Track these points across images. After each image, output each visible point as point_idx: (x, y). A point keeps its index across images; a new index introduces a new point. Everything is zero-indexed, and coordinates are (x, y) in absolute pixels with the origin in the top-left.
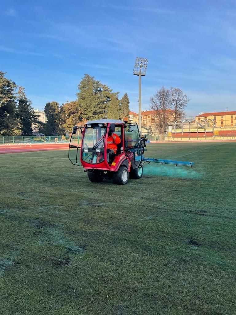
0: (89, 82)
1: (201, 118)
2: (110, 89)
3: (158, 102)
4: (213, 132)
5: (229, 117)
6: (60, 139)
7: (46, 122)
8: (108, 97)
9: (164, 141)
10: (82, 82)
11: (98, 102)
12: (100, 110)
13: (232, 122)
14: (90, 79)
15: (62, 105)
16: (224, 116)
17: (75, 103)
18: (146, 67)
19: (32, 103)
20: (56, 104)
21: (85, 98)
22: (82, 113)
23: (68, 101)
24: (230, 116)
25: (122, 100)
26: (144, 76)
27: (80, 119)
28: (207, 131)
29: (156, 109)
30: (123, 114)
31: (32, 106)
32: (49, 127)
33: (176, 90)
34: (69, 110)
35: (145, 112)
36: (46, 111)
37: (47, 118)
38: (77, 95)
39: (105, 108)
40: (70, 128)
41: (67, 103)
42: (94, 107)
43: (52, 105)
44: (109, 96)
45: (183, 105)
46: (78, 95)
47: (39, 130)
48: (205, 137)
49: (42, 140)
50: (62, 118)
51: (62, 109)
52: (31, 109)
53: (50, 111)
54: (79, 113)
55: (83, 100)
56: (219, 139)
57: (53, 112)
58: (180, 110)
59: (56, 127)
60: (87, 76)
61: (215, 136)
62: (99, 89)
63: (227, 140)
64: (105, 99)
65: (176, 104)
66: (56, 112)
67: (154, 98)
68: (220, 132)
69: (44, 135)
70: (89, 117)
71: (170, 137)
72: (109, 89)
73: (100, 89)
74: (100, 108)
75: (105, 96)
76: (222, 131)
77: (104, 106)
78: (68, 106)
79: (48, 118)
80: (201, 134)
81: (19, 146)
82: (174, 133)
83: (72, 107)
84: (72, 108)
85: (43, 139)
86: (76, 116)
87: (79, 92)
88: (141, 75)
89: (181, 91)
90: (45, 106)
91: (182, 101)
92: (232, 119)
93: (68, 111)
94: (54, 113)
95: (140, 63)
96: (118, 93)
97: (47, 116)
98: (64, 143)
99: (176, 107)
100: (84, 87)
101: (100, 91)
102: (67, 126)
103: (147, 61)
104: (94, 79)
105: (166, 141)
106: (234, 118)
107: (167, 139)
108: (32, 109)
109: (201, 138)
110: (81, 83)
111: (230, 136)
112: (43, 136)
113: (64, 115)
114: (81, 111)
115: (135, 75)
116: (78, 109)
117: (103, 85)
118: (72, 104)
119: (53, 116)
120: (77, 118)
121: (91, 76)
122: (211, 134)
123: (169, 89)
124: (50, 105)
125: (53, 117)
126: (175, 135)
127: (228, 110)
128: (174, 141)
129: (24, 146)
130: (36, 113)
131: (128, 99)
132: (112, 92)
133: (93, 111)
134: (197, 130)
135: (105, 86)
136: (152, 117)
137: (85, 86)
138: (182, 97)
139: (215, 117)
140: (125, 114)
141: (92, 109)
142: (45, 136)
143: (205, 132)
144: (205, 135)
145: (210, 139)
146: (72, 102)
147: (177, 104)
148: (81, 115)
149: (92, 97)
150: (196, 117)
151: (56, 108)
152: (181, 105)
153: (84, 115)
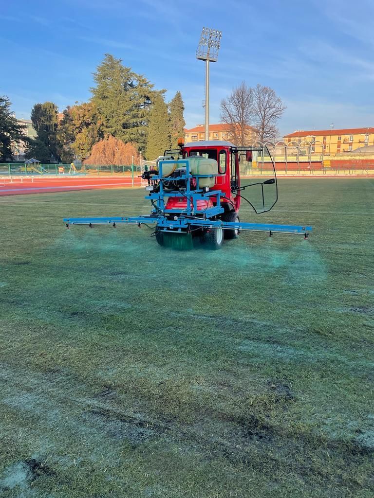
0: (113, 68)
1: (292, 139)
2: (150, 83)
3: (233, 109)
4: (321, 162)
5: (335, 139)
6: (67, 170)
7: (35, 138)
8: (148, 98)
9: (247, 176)
10: (101, 69)
11: (130, 106)
12: (135, 120)
13: (339, 146)
14: (115, 64)
15: (67, 109)
16: (328, 137)
17: (90, 105)
18: (218, 46)
19: (11, 103)
20: (52, 107)
21: (107, 97)
22: (103, 125)
23: (77, 102)
24: (337, 136)
25: (172, 105)
26: (214, 61)
27: (99, 134)
28: (312, 160)
29: (230, 121)
30: (174, 128)
31: (10, 109)
32: (43, 147)
33: (265, 91)
34: (80, 118)
35: (202, 126)
36: (35, 119)
37: (36, 131)
38: (92, 92)
39: (142, 117)
40: (82, 150)
41: (76, 105)
42: (124, 115)
43: (45, 107)
44: (149, 95)
45: (275, 116)
46: (94, 91)
47: (25, 152)
48: (310, 169)
49: (35, 170)
50: (69, 132)
51: (67, 115)
52: (10, 114)
53: (42, 119)
54: (98, 125)
55: (104, 101)
56: (331, 173)
57: (47, 121)
58: (270, 124)
59: (57, 147)
60: (111, 58)
61: (326, 168)
62: (129, 83)
63: (343, 175)
64: (142, 101)
65: (263, 114)
66: (54, 121)
67: (227, 101)
68: (332, 162)
69: (38, 161)
70: (116, 131)
71: (255, 169)
72: (148, 83)
73: (132, 82)
74: (134, 116)
75: (142, 96)
76: (335, 161)
77: (140, 113)
78: (79, 110)
79: (38, 132)
80: (303, 165)
81: (9, 180)
82: (262, 163)
83: (86, 113)
84: (84, 116)
85: (37, 168)
86: (93, 130)
87: (96, 86)
88: (210, 61)
89: (274, 91)
90: (33, 110)
91: (274, 109)
92: (339, 142)
93: (80, 120)
94: (50, 122)
95: (208, 38)
96: (164, 91)
97: (36, 128)
98: (74, 177)
99: (263, 119)
100: (104, 77)
101: (131, 85)
102: (78, 147)
103: (220, 36)
104: (121, 63)
105: (249, 176)
106: (342, 141)
107: (251, 173)
108: (12, 113)
109: (303, 171)
110: (99, 70)
111: (349, 169)
112: (36, 163)
113: (71, 127)
114: (101, 120)
115: (199, 59)
116: (96, 116)
117: (138, 75)
118: (86, 108)
119: (47, 128)
120: (96, 132)
121: (116, 57)
122: (318, 165)
123: (254, 87)
124: (41, 108)
125: (47, 130)
126: (262, 166)
127: (333, 127)
128: (262, 176)
129: (20, 180)
130: (20, 121)
131: (182, 102)
132: (153, 89)
133: (122, 122)
134: (297, 159)
135: (141, 77)
136: (214, 135)
137: (107, 76)
138: (274, 103)
139: (313, 138)
140: (179, 129)
141: (121, 118)
142: (40, 163)
143: (309, 162)
144: (309, 167)
145: (318, 173)
146: (85, 104)
147: (265, 115)
148: (101, 128)
149: (120, 96)
150: (285, 137)
151: (53, 113)
152: (272, 116)
153: (107, 127)
